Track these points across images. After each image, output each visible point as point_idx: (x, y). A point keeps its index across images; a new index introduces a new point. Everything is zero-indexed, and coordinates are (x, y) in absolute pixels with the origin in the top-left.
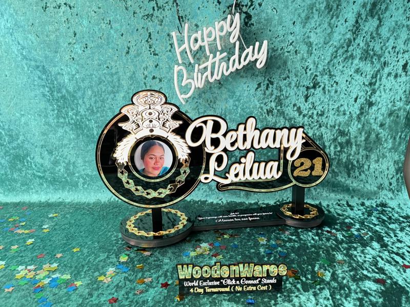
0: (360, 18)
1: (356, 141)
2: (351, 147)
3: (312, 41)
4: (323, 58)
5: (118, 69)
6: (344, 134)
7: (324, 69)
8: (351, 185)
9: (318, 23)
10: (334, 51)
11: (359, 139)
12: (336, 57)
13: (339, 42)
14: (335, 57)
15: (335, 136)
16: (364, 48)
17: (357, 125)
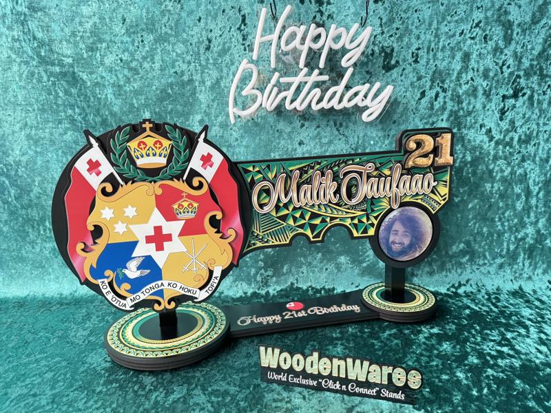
5: (192, 75)
7: (532, 66)
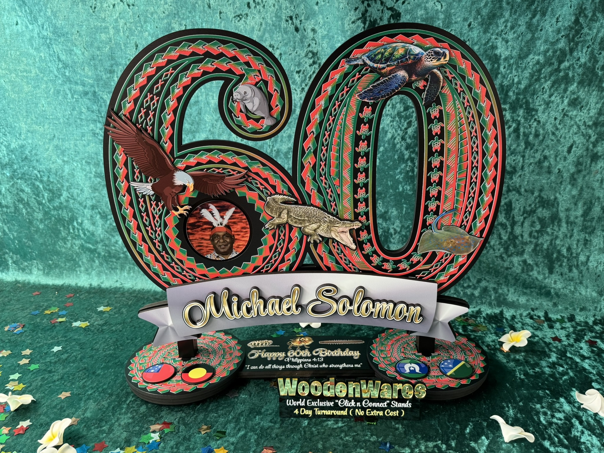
0: (582, 15)
1: (568, 217)
2: (559, 226)
3: (499, 54)
4: (516, 80)
6: (548, 204)
8: (553, 286)
9: (509, 24)
10: (535, 69)
11: (573, 213)
12: (538, 80)
13: (545, 55)
14: (536, 80)
15: (533, 206)
16: (589, 64)
17: (570, 191)
